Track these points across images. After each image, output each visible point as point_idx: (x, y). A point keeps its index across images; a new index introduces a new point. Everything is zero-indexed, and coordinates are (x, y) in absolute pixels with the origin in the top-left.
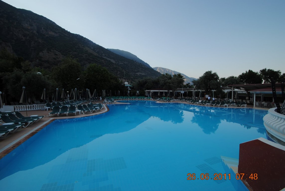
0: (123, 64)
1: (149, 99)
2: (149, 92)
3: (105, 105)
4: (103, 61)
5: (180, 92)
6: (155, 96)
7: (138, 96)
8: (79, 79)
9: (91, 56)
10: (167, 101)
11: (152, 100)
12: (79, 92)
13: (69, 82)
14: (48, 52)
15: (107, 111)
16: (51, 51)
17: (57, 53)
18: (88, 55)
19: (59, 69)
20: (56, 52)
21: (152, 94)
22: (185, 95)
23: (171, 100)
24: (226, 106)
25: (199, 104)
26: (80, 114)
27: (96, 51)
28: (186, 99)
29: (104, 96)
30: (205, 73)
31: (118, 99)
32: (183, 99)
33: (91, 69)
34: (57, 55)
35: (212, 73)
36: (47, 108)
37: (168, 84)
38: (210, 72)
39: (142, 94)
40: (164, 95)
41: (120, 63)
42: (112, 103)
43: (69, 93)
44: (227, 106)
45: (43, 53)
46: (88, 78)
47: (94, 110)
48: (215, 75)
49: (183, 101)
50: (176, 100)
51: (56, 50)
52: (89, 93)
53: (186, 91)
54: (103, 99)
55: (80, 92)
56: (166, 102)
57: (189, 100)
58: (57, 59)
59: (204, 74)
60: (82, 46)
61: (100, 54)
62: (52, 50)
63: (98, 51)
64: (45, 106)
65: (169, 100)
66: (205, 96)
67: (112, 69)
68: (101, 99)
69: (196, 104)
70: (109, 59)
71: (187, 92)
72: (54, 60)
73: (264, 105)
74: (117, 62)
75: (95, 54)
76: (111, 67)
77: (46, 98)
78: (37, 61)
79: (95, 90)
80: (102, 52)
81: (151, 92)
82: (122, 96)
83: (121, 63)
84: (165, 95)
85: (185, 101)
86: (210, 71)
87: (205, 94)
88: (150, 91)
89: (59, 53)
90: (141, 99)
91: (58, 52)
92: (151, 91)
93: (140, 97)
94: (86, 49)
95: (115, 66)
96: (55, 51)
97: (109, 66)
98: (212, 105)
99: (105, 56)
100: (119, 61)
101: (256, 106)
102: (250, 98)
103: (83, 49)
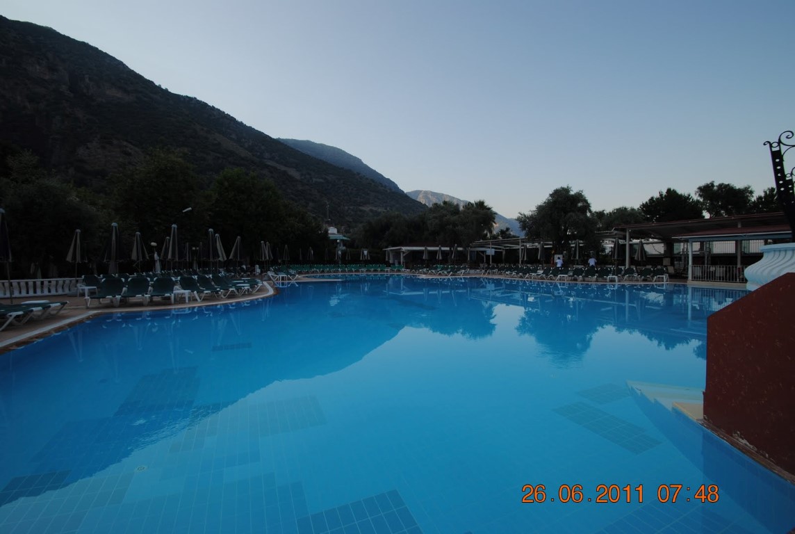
0: (321, 180)
1: (399, 271)
2: (397, 254)
3: (268, 283)
4: (265, 172)
5: (483, 252)
6: (414, 261)
7: (366, 263)
8: (190, 209)
9: (230, 159)
10: (449, 272)
11: (406, 273)
12: (190, 248)
13: (159, 221)
14: (103, 147)
15: (274, 295)
16: (111, 144)
17: (131, 149)
18: (218, 155)
19: (129, 180)
20: (126, 146)
21: (404, 257)
22: (497, 258)
23: (459, 269)
24: (612, 280)
25: (539, 276)
26: (187, 301)
27: (246, 145)
28: (502, 269)
29: (265, 258)
30: (551, 193)
31: (308, 273)
32: (493, 268)
33: (226, 184)
34: (129, 154)
35: (572, 193)
36: (87, 288)
37: (451, 226)
38: (566, 190)
39: (379, 259)
40: (440, 258)
42: (289, 279)
43: (159, 249)
44: (615, 281)
45: (88, 148)
46: (217, 209)
47: (231, 289)
48: (579, 197)
49: (494, 273)
50: (472, 271)
51: (127, 141)
52: (219, 245)
53: (500, 249)
54: (264, 269)
55: (194, 248)
56: (446, 275)
57: (510, 269)
58: (130, 167)
59: (551, 195)
60: (205, 129)
61: (259, 154)
62: (115, 142)
63: (250, 144)
64: (78, 285)
65: (455, 271)
66: (554, 258)
67: (292, 196)
68: (258, 271)
69: (531, 278)
70: (283, 168)
71: (504, 253)
72: (121, 169)
73: (717, 275)
74: (307, 176)
75: (243, 153)
76: (289, 191)
77: (82, 258)
78: (71, 171)
79: (239, 237)
80: (263, 147)
81: (404, 253)
82: (320, 264)
83: (317, 180)
84: (442, 256)
85: (501, 274)
86: (566, 187)
87: (553, 252)
88: (400, 249)
89: (137, 149)
90: (375, 271)
91: (130, 145)
92: (404, 249)
93: (372, 267)
94: (215, 140)
95: (300, 188)
96: (125, 143)
97: (283, 186)
98: (576, 280)
99: (272, 159)
100: (313, 173)
101: (695, 278)
102: (676, 262)
103: (207, 138)
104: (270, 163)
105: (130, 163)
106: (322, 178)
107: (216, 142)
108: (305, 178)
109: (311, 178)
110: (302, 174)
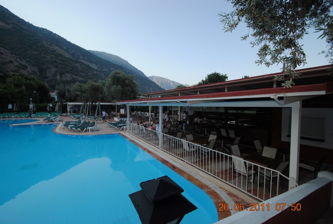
0: (107, 70)
4: (78, 65)
9: (59, 58)
18: (54, 56)
27: (71, 52)
41: (104, 70)
60: (48, 43)
61: (77, 56)
63: (73, 52)
70: (88, 63)
74: (101, 68)
75: (67, 55)
76: (89, 74)
80: (79, 54)
83: (106, 70)
94: (53, 49)
95: (95, 73)
97: (86, 72)
99: (84, 59)
100: (103, 66)
103: (48, 48)
104: (83, 61)
106: (108, 69)
107: (53, 50)
108: (100, 69)
109: (103, 69)
110: (98, 67)
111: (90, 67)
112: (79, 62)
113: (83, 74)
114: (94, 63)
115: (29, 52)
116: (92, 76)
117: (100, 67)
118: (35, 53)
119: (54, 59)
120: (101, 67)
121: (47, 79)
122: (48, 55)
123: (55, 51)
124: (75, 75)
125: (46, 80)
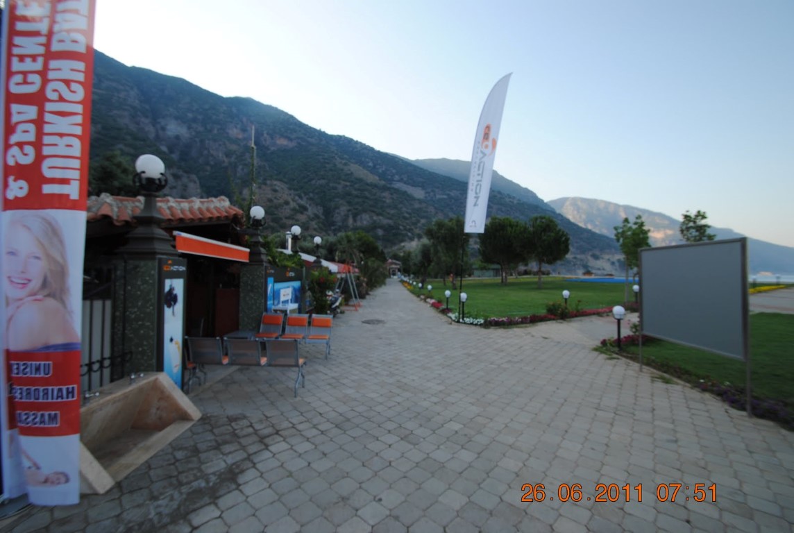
0: (445, 197)
4: (386, 194)
9: (356, 186)
14: (260, 188)
16: (265, 184)
17: (279, 186)
18: (348, 184)
20: (275, 185)
27: (380, 171)
34: (275, 191)
41: (438, 196)
51: (277, 180)
58: (275, 201)
60: (344, 162)
61: (389, 177)
62: (268, 182)
63: (383, 169)
67: (405, 214)
70: (410, 188)
72: (268, 203)
74: (432, 194)
75: (372, 178)
76: (404, 209)
80: (394, 171)
91: (280, 184)
94: (349, 170)
95: (417, 206)
96: (275, 182)
97: (400, 206)
99: (401, 180)
100: (437, 190)
103: (342, 170)
104: (398, 185)
105: (275, 198)
106: (446, 194)
107: (349, 172)
108: (429, 196)
109: (435, 195)
110: (426, 193)
111: (408, 195)
112: (389, 189)
113: (392, 212)
114: (419, 186)
115: (313, 182)
116: (409, 214)
117: (429, 193)
118: (323, 182)
119: (347, 189)
120: (433, 191)
121: (334, 225)
122: (339, 183)
123: (352, 173)
124: (378, 215)
125: (333, 228)
